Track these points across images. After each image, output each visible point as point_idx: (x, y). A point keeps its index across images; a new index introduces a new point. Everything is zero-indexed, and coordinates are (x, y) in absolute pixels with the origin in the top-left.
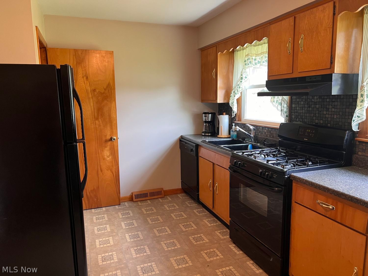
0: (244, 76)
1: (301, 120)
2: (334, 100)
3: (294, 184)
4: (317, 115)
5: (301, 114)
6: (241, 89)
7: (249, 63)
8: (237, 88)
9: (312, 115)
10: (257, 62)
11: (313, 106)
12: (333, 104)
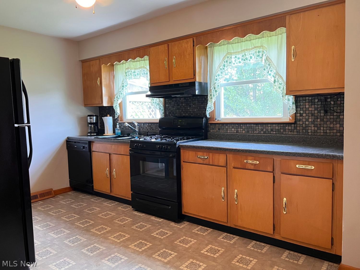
0: (125, 85)
1: (173, 115)
2: (193, 100)
3: (181, 151)
4: (184, 110)
5: (173, 111)
6: (122, 95)
7: (130, 75)
8: (119, 94)
9: (181, 111)
10: (136, 74)
11: (180, 105)
12: (193, 102)
